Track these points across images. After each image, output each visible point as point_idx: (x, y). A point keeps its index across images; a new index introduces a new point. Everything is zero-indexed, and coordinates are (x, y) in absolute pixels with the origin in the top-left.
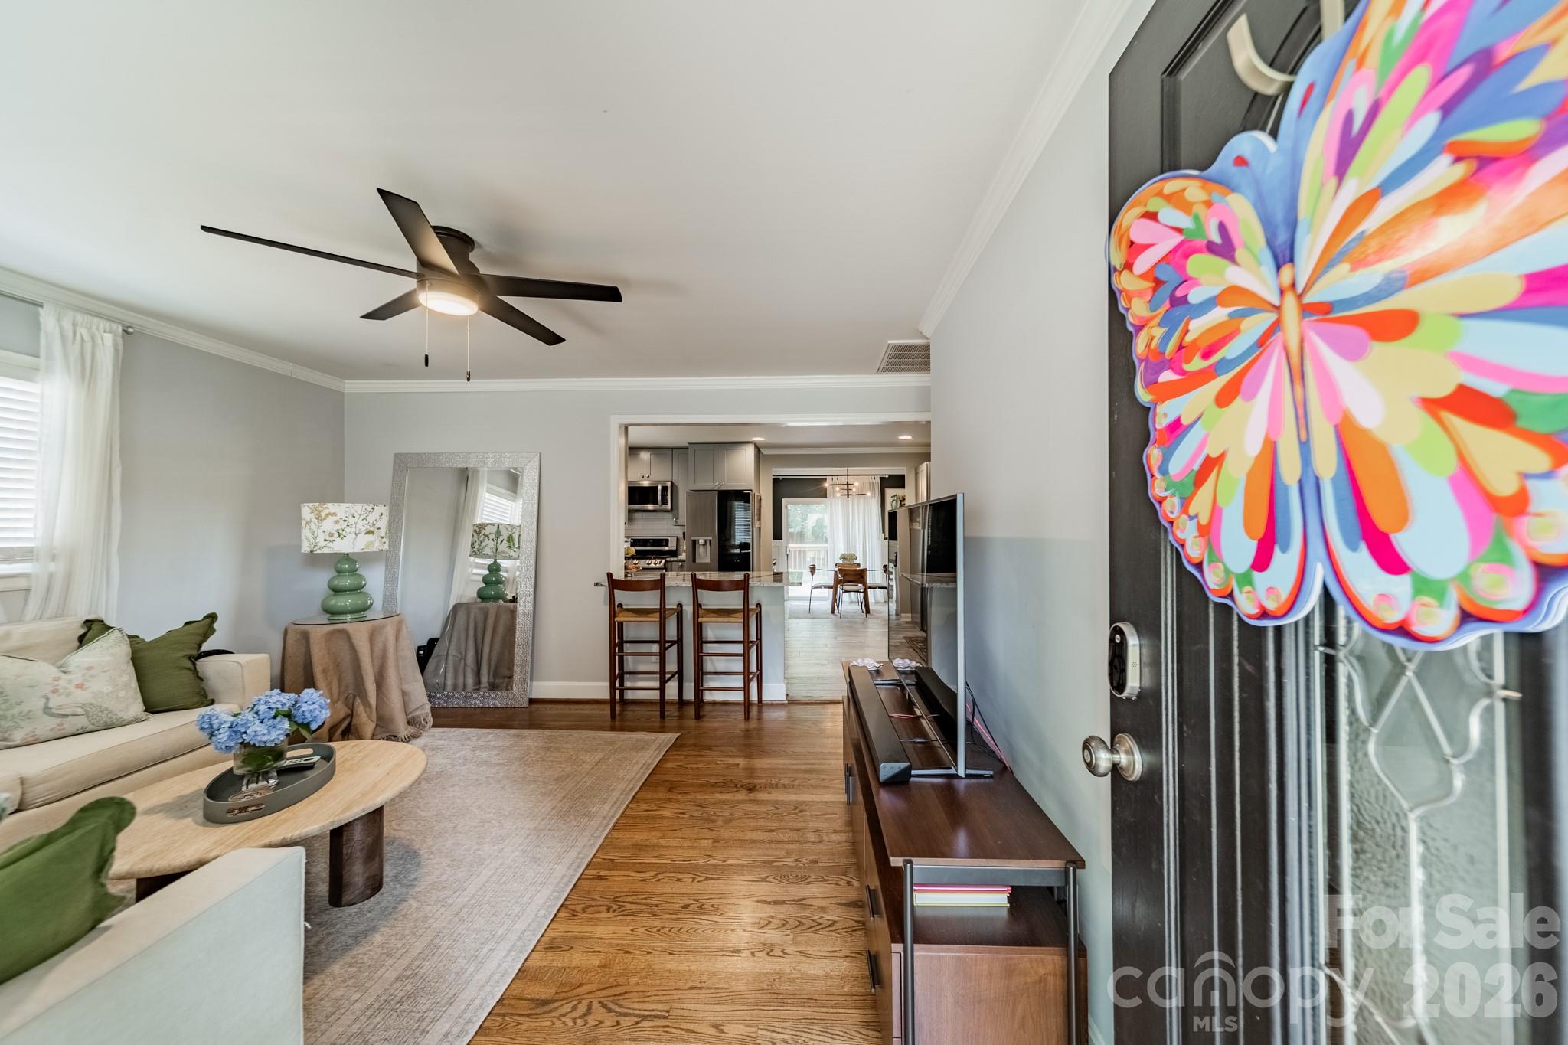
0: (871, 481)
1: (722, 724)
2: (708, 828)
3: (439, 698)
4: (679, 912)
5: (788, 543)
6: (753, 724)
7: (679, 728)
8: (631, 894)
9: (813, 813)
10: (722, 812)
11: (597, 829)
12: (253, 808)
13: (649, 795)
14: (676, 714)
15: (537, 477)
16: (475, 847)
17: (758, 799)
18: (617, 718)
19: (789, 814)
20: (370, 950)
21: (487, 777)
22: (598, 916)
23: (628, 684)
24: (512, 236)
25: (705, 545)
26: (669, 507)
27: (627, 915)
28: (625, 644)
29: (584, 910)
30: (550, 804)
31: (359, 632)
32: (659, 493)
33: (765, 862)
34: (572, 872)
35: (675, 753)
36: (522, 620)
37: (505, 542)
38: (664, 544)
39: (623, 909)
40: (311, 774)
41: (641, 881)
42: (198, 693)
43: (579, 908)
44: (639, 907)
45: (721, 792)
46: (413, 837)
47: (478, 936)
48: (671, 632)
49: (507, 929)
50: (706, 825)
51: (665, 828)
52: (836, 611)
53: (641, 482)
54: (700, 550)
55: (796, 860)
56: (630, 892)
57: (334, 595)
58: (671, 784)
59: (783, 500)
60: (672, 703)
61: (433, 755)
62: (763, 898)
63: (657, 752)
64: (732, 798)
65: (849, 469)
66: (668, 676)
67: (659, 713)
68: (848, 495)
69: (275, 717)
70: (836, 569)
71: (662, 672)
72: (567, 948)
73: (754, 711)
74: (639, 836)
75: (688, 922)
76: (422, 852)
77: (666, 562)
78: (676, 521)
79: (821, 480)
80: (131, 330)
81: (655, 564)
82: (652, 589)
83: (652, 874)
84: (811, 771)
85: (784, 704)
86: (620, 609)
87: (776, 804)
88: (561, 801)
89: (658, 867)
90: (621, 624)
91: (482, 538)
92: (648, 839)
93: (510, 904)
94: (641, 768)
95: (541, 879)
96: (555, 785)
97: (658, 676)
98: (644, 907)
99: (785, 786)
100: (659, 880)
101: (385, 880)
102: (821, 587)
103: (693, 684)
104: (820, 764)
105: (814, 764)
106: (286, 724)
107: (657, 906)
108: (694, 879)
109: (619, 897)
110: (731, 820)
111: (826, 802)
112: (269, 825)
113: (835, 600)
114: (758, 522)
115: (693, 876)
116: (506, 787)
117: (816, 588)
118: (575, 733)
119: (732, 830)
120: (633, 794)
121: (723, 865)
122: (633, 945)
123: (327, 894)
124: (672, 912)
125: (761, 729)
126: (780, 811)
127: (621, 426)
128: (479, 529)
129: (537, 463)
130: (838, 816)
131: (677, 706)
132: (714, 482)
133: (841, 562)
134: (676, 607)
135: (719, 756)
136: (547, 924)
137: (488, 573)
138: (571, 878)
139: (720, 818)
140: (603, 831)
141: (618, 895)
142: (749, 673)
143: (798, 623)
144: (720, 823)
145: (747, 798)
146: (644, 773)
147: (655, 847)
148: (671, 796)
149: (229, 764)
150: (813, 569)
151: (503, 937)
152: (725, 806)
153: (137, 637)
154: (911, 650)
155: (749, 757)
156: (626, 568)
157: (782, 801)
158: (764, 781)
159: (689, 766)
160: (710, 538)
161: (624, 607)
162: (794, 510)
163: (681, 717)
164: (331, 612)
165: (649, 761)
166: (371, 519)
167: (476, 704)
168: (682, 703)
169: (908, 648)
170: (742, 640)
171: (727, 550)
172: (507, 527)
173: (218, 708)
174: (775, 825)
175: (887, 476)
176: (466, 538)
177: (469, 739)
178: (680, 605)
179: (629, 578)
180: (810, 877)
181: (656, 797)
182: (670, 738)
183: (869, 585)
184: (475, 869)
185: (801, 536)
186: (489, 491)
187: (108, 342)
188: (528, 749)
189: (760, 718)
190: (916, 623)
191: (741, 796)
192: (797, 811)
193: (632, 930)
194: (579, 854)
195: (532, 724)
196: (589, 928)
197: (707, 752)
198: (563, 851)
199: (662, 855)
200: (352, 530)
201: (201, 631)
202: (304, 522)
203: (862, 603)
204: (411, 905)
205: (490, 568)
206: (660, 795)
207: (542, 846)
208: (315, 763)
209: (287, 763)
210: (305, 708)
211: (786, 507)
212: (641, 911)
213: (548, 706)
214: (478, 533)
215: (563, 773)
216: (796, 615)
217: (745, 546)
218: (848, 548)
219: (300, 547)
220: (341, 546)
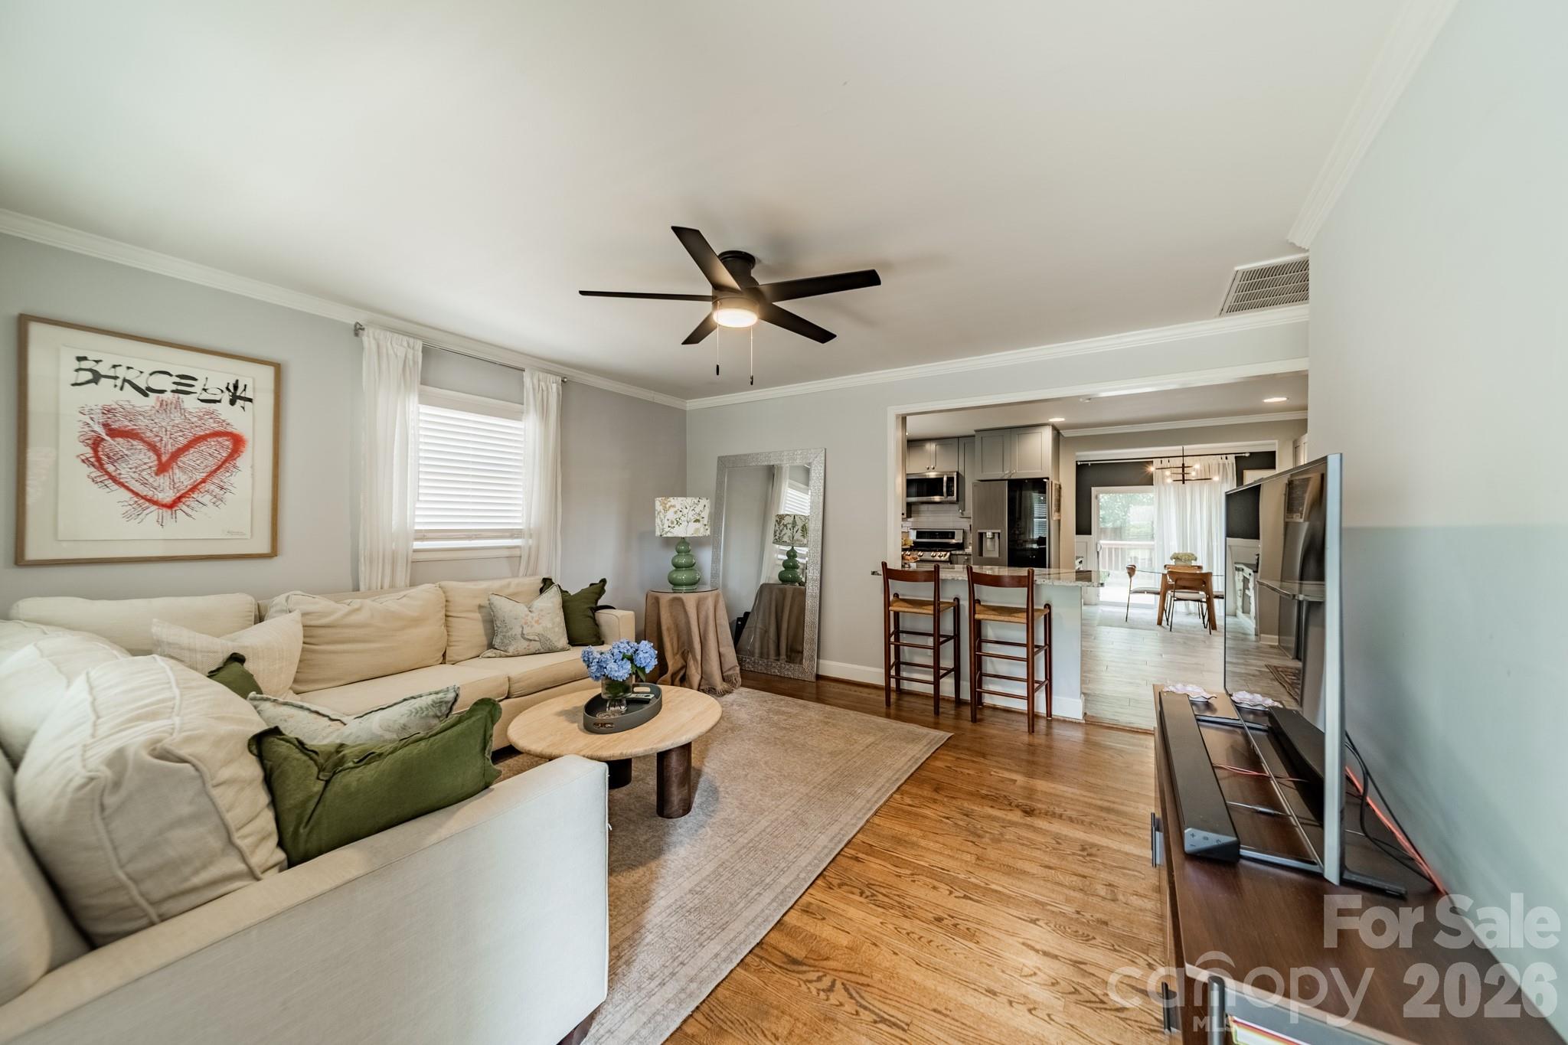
0: (1221, 462)
1: (1001, 733)
2: (972, 842)
3: (748, 663)
4: (931, 923)
5: (1099, 538)
6: (1040, 739)
7: (956, 728)
8: (884, 885)
9: (1106, 861)
10: (990, 829)
11: (860, 810)
12: (609, 725)
13: (914, 790)
14: (953, 712)
15: (822, 472)
16: (759, 797)
17: (1036, 825)
18: (893, 707)
19: (1074, 854)
20: (676, 860)
21: (775, 738)
22: (851, 896)
23: (904, 674)
24: (782, 244)
25: (993, 538)
26: (954, 498)
27: (879, 906)
28: (901, 634)
29: (840, 886)
30: (821, 775)
31: (690, 600)
32: (945, 484)
33: (1037, 902)
34: (831, 845)
35: (946, 752)
36: (811, 603)
37: (800, 531)
38: (950, 536)
39: (875, 898)
40: (646, 707)
41: (897, 876)
42: (596, 635)
43: (835, 882)
44: (891, 902)
45: (992, 807)
46: (717, 775)
47: (751, 877)
48: (948, 627)
49: (773, 880)
50: (971, 838)
51: (925, 829)
52: (1164, 623)
53: (927, 474)
54: (988, 544)
55: (1078, 913)
56: (884, 883)
57: (676, 570)
58: (938, 784)
59: (1093, 488)
60: (947, 700)
61: (739, 710)
62: (1029, 942)
63: (927, 747)
64: (1004, 816)
65: (1185, 447)
66: (942, 672)
67: (933, 708)
68: (1184, 481)
69: (622, 659)
70: (1166, 572)
71: (936, 667)
72: (820, 917)
73: (1041, 725)
74: (899, 828)
75: (940, 937)
76: (721, 789)
77: (951, 554)
78: (962, 513)
79: (1145, 463)
80: (565, 380)
81: (940, 557)
82: (925, 581)
83: (909, 872)
84: (1108, 810)
85: (1079, 723)
86: (896, 598)
87: (1058, 838)
88: (831, 775)
89: (915, 868)
90: (897, 614)
91: (781, 528)
92: (908, 834)
93: (778, 858)
94: (909, 761)
95: (806, 843)
96: (828, 758)
97: (932, 670)
98: (896, 904)
99: (1071, 820)
100: (914, 881)
101: (694, 805)
102: (1143, 592)
103: (969, 684)
104: (1122, 804)
105: (1114, 803)
106: (628, 666)
107: (909, 907)
108: (951, 893)
109: (873, 885)
110: (999, 841)
111: (1127, 854)
112: (614, 741)
113: (1162, 609)
114: (1057, 514)
115: (950, 888)
116: (789, 750)
117: (1136, 592)
118: (851, 713)
119: (999, 852)
120: (898, 785)
121: (985, 888)
122: (881, 939)
123: (656, 804)
124: (924, 919)
125: (1050, 747)
126: (1062, 847)
127: (897, 416)
128: (781, 517)
129: (823, 458)
130: (1143, 876)
131: (953, 705)
132: (1003, 471)
133: (1173, 562)
134: (952, 601)
135: (994, 767)
136: (806, 887)
137: (787, 558)
138: (832, 850)
139: (988, 835)
140: (865, 814)
141: (873, 882)
142: (1034, 682)
143: (1108, 633)
144: (986, 840)
145: (1021, 821)
146: (911, 767)
147: (914, 845)
148: (937, 796)
149: (599, 691)
150: (1131, 571)
151: (769, 886)
152: (996, 824)
153: (567, 592)
154: (1276, 683)
155: (1030, 775)
156: (903, 558)
157: (1066, 836)
158: (1044, 806)
159: (958, 769)
160: (999, 531)
161: (900, 597)
162: (1106, 501)
163: (958, 717)
164: (675, 584)
165: (918, 756)
166: (697, 510)
167: (775, 672)
168: (958, 702)
169: (1272, 680)
170: (1025, 643)
171: (1022, 545)
172: (802, 517)
173: (605, 648)
174: (1053, 861)
175: (1247, 455)
176: (772, 526)
177: (766, 701)
178: (957, 599)
179: (906, 569)
180: (1094, 938)
181: (920, 793)
182: (942, 735)
183: (1214, 593)
184: (756, 816)
185: (1118, 532)
186: (791, 486)
187: (554, 388)
188: (810, 720)
189: (1049, 734)
190: (1287, 649)
191: (1016, 816)
192: (1085, 853)
193: (882, 923)
194: (841, 829)
195: (819, 699)
196: (842, 906)
197: (982, 760)
198: (827, 822)
199: (921, 856)
200: (685, 519)
201: (597, 591)
202: (656, 512)
203: (1204, 617)
204: (707, 832)
205: (788, 554)
206: (925, 793)
207: (811, 812)
208: (650, 700)
209: (633, 696)
210: (641, 655)
211: (1097, 497)
212: (892, 907)
213: (833, 684)
214: (779, 523)
215: (836, 749)
216: (1109, 622)
217: (1041, 541)
218: (1184, 545)
219: (654, 532)
220: (679, 532)
